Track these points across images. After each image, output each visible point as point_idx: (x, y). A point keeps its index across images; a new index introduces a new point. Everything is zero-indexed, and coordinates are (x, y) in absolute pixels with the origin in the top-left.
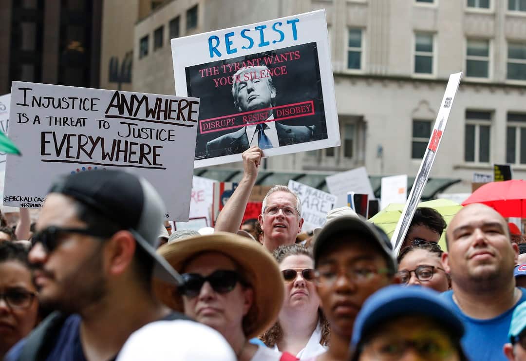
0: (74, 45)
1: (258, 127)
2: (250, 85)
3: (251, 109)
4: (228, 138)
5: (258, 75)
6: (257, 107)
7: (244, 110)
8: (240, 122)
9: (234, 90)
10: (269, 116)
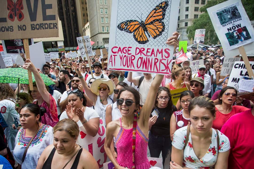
0: (76, 32)
1: (20, 50)
2: (18, 42)
3: (18, 46)
4: (14, 51)
5: (19, 41)
6: (19, 46)
7: (17, 46)
8: (16, 48)
9: (14, 42)
10: (22, 48)
